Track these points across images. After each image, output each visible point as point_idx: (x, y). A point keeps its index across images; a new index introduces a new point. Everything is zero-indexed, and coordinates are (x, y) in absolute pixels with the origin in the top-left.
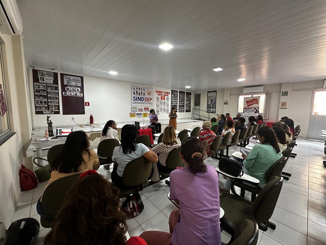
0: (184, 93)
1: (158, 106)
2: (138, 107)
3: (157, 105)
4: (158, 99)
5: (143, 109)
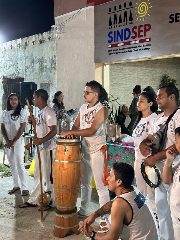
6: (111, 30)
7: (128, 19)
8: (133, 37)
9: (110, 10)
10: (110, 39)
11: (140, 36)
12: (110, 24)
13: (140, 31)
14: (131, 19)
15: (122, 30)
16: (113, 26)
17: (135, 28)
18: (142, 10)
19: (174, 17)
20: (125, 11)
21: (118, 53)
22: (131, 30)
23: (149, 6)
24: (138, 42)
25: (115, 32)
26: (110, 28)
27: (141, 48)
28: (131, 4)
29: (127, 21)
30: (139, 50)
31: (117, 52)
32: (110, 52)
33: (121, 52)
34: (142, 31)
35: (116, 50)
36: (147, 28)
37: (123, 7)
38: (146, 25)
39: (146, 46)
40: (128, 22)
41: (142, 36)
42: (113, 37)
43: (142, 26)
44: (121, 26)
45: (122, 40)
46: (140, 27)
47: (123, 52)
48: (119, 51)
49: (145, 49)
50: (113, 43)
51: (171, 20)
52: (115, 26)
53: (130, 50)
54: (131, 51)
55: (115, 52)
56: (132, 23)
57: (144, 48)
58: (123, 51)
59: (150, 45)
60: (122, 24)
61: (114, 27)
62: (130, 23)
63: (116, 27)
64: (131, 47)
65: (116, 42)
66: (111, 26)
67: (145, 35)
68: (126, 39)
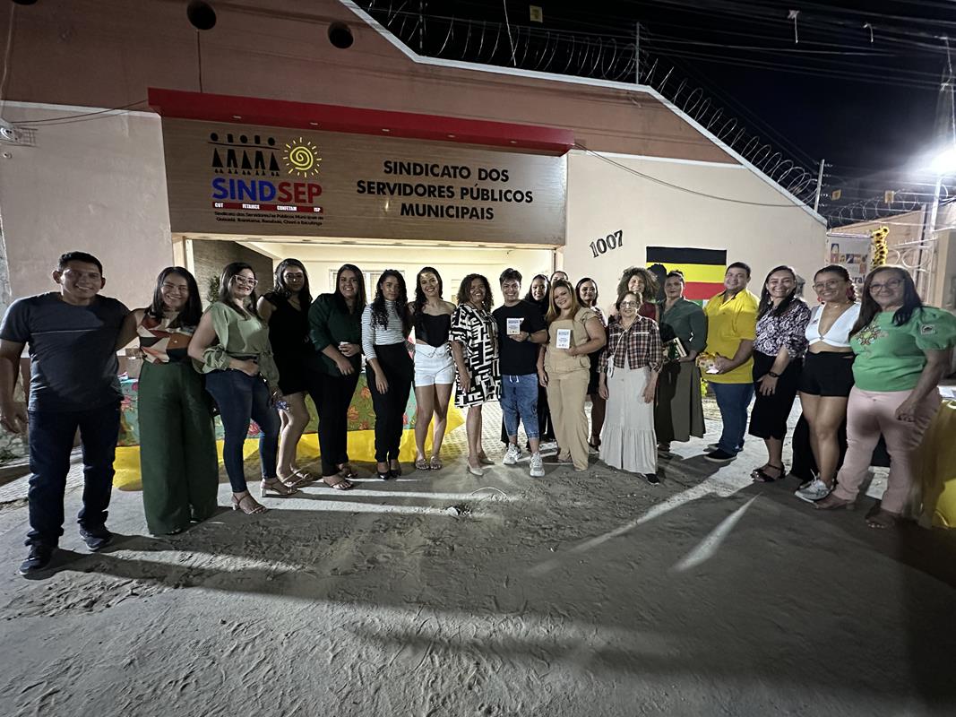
6: (220, 176)
7: (268, 165)
8: (280, 199)
9: (214, 137)
10: (221, 193)
11: (297, 200)
12: (217, 162)
13: (298, 193)
14: (274, 166)
15: (253, 183)
16: (226, 169)
17: (288, 185)
18: (300, 158)
19: (366, 185)
20: (259, 149)
21: (244, 221)
22: (277, 187)
23: (315, 157)
24: (295, 209)
25: (232, 181)
26: (216, 171)
27: (303, 220)
28: (271, 141)
29: (263, 167)
30: (299, 223)
31: (241, 217)
32: (222, 217)
33: (253, 221)
34: (304, 193)
35: (239, 215)
36: (315, 190)
37: (252, 142)
38: (311, 186)
39: (315, 218)
40: (268, 172)
41: (304, 201)
42: (228, 189)
43: (303, 185)
44: (249, 173)
45: (253, 199)
46: (297, 186)
47: (259, 221)
48: (245, 218)
49: (312, 223)
50: (228, 199)
51: (361, 189)
52: (233, 171)
53: (276, 219)
54: (279, 222)
55: (236, 217)
56: (277, 175)
57: (310, 221)
58: (260, 219)
59: (320, 218)
60: (253, 171)
61: (230, 172)
62: (273, 174)
63: (236, 172)
64: (278, 216)
65: (237, 201)
66: (219, 169)
67: (311, 201)
68: (262, 198)
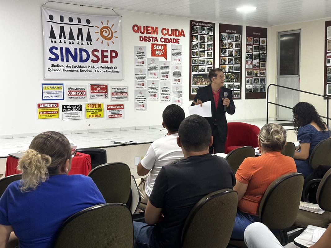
0: (238, 29)
1: (140, 78)
2: (68, 84)
3: (137, 76)
4: (140, 54)
5: (88, 90)
